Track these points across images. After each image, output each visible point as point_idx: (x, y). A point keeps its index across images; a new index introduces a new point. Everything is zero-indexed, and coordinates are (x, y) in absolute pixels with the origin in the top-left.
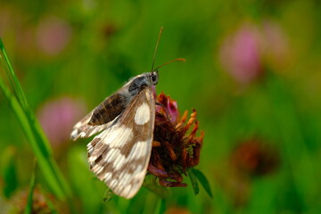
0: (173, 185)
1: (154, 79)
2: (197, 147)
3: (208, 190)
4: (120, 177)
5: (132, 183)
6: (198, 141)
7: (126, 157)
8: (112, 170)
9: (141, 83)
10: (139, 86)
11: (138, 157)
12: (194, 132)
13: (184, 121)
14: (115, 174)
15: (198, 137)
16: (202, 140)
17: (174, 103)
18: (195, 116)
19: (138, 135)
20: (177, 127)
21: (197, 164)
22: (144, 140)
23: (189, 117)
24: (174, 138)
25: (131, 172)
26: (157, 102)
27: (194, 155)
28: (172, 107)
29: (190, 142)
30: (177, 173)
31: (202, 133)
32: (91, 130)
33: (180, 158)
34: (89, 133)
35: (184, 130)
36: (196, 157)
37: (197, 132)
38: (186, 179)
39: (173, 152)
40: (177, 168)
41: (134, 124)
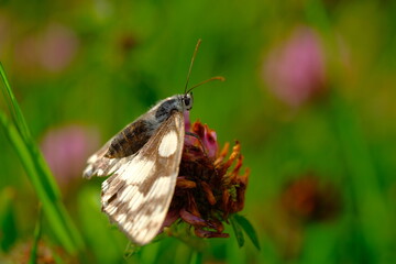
0: (212, 235)
1: (187, 102)
2: (242, 187)
3: (256, 242)
4: (136, 219)
5: (148, 227)
6: (243, 180)
7: (145, 195)
8: (127, 211)
9: (170, 107)
10: (169, 110)
11: (159, 195)
12: (237, 170)
13: (224, 156)
14: (130, 216)
15: (242, 175)
16: (247, 179)
17: (213, 134)
18: (238, 150)
19: (161, 169)
20: (216, 163)
21: (241, 209)
22: (167, 175)
23: (231, 151)
24: (213, 177)
25: (149, 213)
26: (191, 131)
27: (238, 197)
28: (210, 139)
29: (233, 182)
30: (216, 220)
31: (247, 171)
32: (111, 167)
33: (220, 202)
34: (108, 170)
35: (225, 167)
36: (240, 201)
37: (241, 169)
38: (228, 228)
39: (211, 195)
40: (216, 215)
41: (158, 156)
